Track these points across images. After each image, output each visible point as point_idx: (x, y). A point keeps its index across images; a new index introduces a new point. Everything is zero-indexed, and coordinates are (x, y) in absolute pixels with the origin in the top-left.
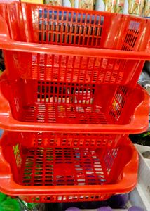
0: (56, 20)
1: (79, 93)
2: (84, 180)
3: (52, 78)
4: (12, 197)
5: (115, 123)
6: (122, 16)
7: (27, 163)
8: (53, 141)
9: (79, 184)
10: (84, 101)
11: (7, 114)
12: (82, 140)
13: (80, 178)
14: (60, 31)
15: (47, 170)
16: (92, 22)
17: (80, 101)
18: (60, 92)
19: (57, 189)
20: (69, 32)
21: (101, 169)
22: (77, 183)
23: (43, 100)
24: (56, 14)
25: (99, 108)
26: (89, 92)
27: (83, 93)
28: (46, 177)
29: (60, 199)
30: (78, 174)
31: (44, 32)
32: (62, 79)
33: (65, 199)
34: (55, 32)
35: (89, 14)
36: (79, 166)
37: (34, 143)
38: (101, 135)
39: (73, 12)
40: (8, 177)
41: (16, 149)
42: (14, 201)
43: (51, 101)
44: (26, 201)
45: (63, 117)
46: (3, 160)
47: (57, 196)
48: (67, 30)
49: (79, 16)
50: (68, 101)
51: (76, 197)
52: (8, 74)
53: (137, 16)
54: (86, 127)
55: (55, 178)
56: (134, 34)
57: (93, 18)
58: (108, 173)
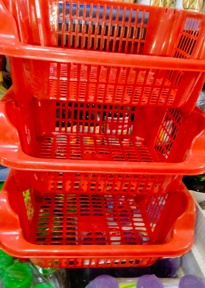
0: (82, 17)
1: (112, 120)
2: (119, 238)
3: (77, 97)
4: (21, 260)
5: (163, 160)
6: (175, 11)
7: (41, 215)
8: (77, 184)
9: (113, 243)
10: (120, 131)
11: (15, 147)
12: (119, 184)
13: (114, 235)
14: (87, 32)
15: (68, 224)
16: (133, 20)
17: (114, 131)
18: (87, 119)
19: (83, 249)
20: (100, 34)
21: (143, 224)
22: (110, 242)
23: (63, 129)
24: (82, 9)
25: (140, 141)
26: (127, 118)
27: (118, 120)
28: (68, 234)
29: (87, 263)
30: (112, 230)
31: (65, 34)
32: (91, 99)
33: (93, 263)
34: (81, 35)
35: (128, 9)
36: (112, 219)
37: (52, 187)
38: (144, 177)
39: (106, 5)
40: (16, 233)
41: (27, 195)
42: (24, 265)
43: (75, 130)
44: (41, 266)
45: (91, 152)
46: (9, 210)
47: (83, 260)
48: (97, 31)
49: (114, 12)
50: (97, 131)
51: (109, 262)
52: (15, 92)
53: (196, 11)
54: (125, 165)
55: (79, 236)
56: (192, 37)
57: (134, 14)
58: (153, 230)
